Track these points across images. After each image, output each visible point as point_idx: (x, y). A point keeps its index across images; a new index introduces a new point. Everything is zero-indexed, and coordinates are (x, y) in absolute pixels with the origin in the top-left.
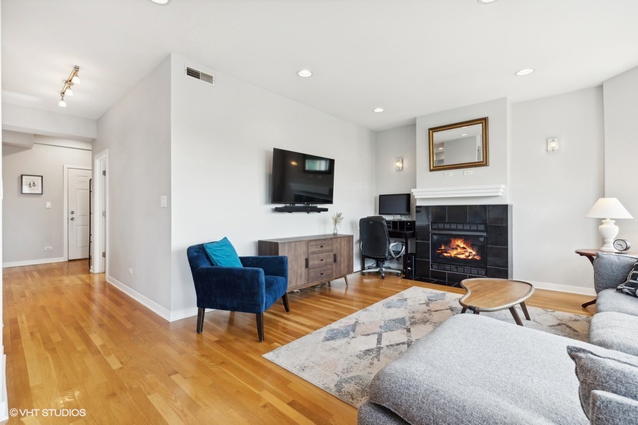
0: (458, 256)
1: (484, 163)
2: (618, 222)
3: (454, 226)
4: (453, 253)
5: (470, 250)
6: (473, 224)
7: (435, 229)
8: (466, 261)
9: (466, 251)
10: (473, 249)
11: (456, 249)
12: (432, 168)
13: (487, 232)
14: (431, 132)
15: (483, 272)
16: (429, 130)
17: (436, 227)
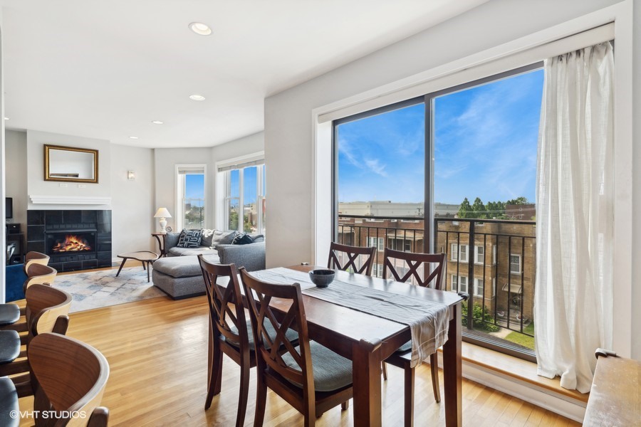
0: (72, 250)
1: (95, 181)
2: (167, 219)
3: (69, 226)
4: (68, 248)
5: (80, 244)
6: (86, 223)
7: (48, 230)
8: (79, 252)
9: (78, 245)
10: (83, 243)
11: (70, 245)
12: (47, 178)
13: (97, 228)
14: (47, 147)
15: (94, 257)
16: (45, 146)
17: (51, 227)
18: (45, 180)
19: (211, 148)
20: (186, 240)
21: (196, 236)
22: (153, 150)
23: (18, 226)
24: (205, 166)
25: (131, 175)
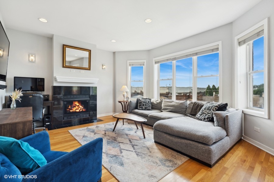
0: (76, 111)
1: (89, 69)
4: (74, 109)
5: (81, 107)
6: (84, 95)
7: (65, 99)
8: (79, 112)
9: (79, 107)
11: (75, 107)
12: (64, 66)
13: (90, 98)
14: (64, 47)
15: (88, 115)
16: (64, 45)
17: (66, 97)
18: (63, 67)
19: (149, 51)
20: (143, 105)
21: (149, 103)
22: (114, 53)
23: (48, 96)
24: (145, 61)
25: (104, 67)
